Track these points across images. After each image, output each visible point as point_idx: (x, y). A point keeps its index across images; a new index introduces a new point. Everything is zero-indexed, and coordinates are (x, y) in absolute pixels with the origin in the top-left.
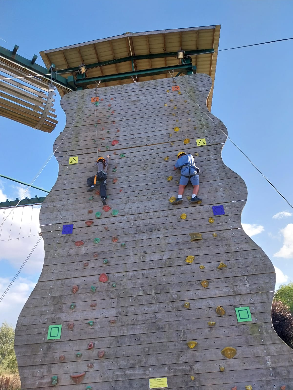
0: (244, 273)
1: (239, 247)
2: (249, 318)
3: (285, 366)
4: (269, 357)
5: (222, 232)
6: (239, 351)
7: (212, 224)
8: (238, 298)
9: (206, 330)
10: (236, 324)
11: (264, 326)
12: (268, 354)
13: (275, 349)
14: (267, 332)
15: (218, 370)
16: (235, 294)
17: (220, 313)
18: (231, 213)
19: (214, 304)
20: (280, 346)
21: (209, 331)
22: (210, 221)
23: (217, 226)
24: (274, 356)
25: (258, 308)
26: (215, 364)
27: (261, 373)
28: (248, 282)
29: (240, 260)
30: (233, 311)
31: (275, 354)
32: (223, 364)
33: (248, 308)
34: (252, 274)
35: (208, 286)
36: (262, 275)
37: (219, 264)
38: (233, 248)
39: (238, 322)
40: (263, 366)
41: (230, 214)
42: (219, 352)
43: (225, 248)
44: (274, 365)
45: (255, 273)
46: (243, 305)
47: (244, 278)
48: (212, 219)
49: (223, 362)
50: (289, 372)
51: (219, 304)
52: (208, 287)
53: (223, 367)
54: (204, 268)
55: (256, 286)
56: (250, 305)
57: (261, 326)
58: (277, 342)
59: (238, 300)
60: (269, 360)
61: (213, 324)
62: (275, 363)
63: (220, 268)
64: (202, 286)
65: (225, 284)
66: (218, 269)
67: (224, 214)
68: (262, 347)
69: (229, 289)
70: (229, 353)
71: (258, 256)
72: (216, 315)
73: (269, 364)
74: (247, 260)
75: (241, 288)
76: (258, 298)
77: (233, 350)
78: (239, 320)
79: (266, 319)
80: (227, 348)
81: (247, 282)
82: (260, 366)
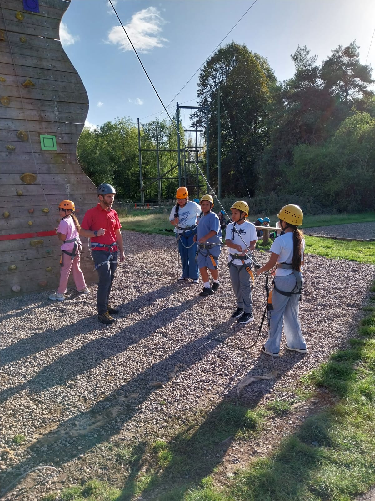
0: (55, 97)
1: (53, 65)
2: (54, 147)
3: (82, 194)
4: (68, 185)
5: (33, 37)
6: (39, 179)
7: (20, 21)
8: (44, 125)
9: (4, 155)
10: (38, 151)
11: (68, 156)
12: (68, 182)
13: (76, 179)
14: (70, 163)
15: (15, 194)
16: (42, 120)
17: (21, 138)
18: (48, 14)
19: (15, 127)
20: (81, 176)
21: (7, 155)
22: (18, 17)
23: (28, 27)
24: (73, 184)
25: (65, 139)
26: (12, 189)
27: (59, 199)
28: (58, 109)
29: (52, 82)
30: (37, 138)
31: (75, 183)
32: (21, 189)
33: (54, 137)
34: (63, 101)
35: (9, 104)
36: (74, 104)
37: (25, 81)
38: (45, 64)
39: (41, 150)
40: (62, 193)
41: (46, 15)
42: (18, 178)
43: (35, 61)
44: (72, 192)
45: (66, 101)
46: (49, 133)
47: (54, 104)
48: (21, 14)
49: (22, 187)
50: (85, 199)
51: (21, 127)
52: (9, 106)
53: (21, 192)
54: (5, 81)
55: (66, 115)
56: (57, 134)
57: (66, 157)
58: (79, 173)
59: (44, 127)
60: (69, 188)
61: (12, 148)
62: (74, 190)
63: (27, 86)
64: (2, 104)
65: (31, 107)
66: (24, 86)
67: (39, 12)
68: (63, 176)
69: (35, 113)
70: (28, 178)
71: (73, 81)
72: (16, 139)
73: (68, 191)
74: (60, 83)
75: (48, 114)
76: (66, 128)
77: (33, 176)
78: (43, 148)
79: (72, 150)
80: (27, 174)
81: (56, 108)
82: (59, 193)
